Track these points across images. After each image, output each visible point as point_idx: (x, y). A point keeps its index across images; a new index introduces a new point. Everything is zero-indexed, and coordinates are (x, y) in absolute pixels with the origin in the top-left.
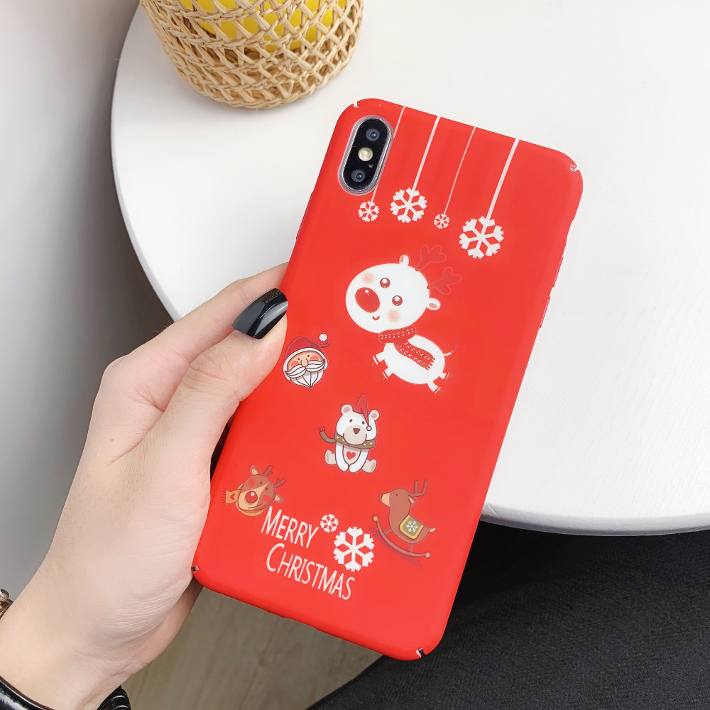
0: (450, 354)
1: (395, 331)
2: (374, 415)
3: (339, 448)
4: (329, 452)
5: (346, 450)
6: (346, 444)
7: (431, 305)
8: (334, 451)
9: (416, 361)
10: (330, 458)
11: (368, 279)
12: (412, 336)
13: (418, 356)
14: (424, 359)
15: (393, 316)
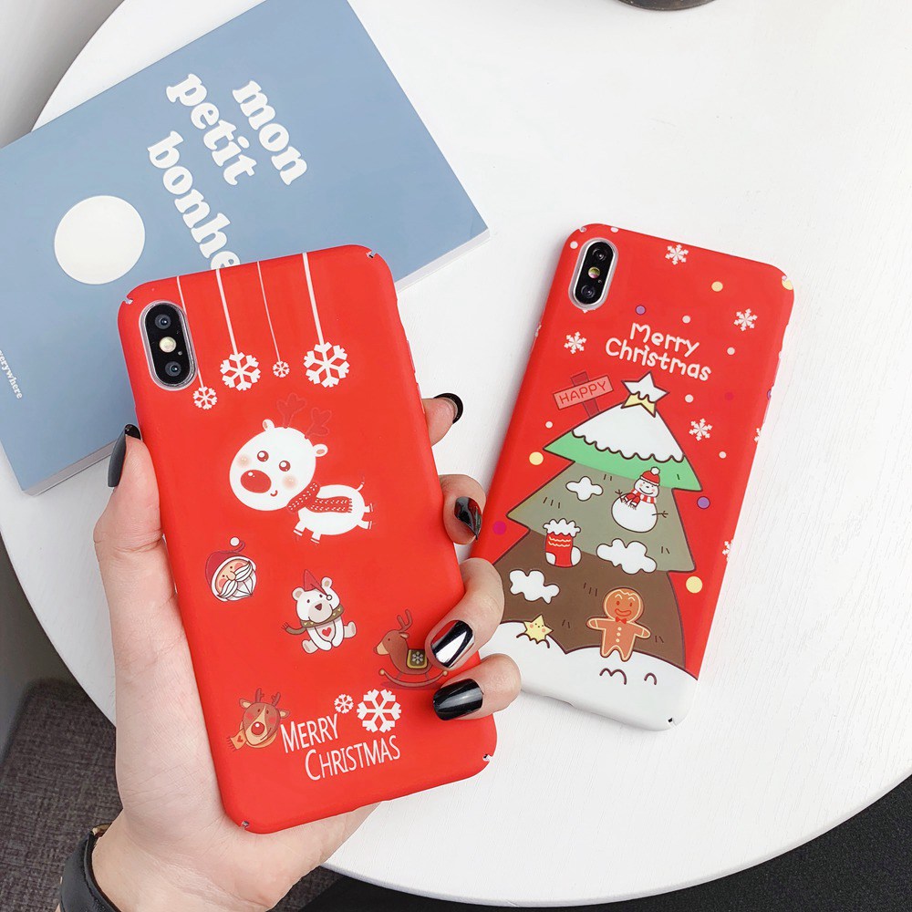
0: (361, 486)
1: (300, 495)
2: (327, 583)
3: (312, 632)
4: (305, 642)
5: (320, 630)
6: (316, 625)
7: (319, 452)
8: (310, 639)
9: (335, 511)
10: (309, 647)
11: (244, 462)
12: (317, 492)
13: (334, 505)
14: (342, 505)
15: (290, 483)
